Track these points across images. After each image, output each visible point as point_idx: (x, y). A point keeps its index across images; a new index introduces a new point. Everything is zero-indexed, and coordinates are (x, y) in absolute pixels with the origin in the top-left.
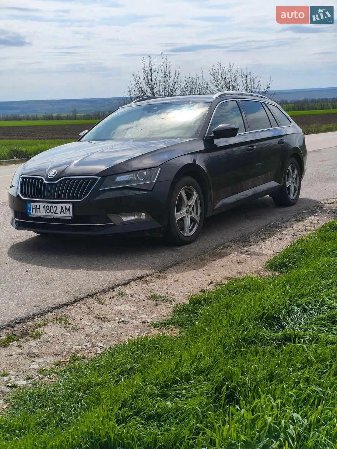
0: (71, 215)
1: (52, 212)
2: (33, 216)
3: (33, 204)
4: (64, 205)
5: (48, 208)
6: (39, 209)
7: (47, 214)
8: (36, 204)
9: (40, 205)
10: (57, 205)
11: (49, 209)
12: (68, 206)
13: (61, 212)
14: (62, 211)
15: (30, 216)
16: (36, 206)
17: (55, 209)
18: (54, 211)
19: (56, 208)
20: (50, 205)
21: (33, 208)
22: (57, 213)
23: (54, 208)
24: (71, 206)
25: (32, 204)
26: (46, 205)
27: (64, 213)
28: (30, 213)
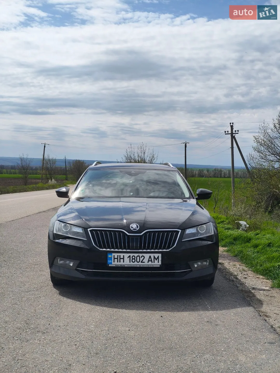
0: (160, 263)
1: (138, 261)
2: (115, 266)
3: (116, 255)
4: (152, 255)
5: (134, 257)
6: (123, 259)
7: (132, 263)
8: (119, 254)
9: (124, 256)
10: (144, 255)
11: (134, 259)
12: (156, 255)
13: (149, 261)
14: (150, 260)
15: (110, 265)
16: (119, 257)
17: (141, 259)
18: (141, 261)
19: (143, 257)
20: (136, 255)
21: (114, 258)
22: (144, 262)
23: (141, 257)
24: (160, 255)
25: (113, 254)
26: (132, 255)
27: (152, 262)
28: (111, 263)
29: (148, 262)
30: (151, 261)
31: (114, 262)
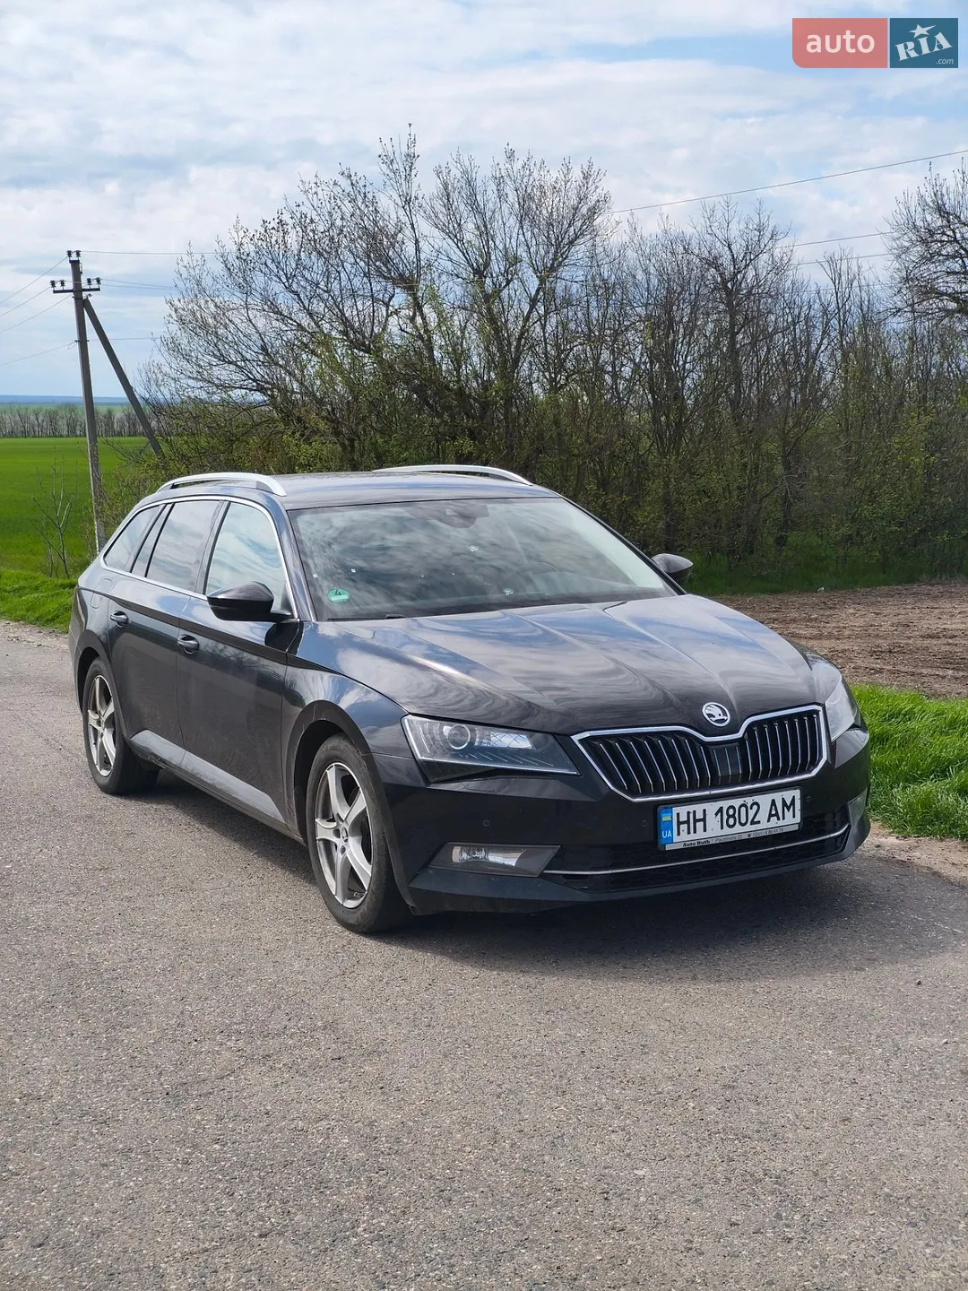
0: (798, 819)
1: (743, 821)
2: (681, 846)
3: (683, 811)
4: (778, 796)
5: (731, 812)
6: (704, 820)
7: (727, 831)
8: (691, 808)
9: (704, 811)
10: (757, 798)
11: (733, 816)
12: (788, 795)
13: (771, 815)
14: (773, 812)
15: (668, 847)
16: (691, 815)
17: (751, 813)
18: (750, 821)
19: (755, 807)
20: (737, 802)
21: (679, 823)
22: (759, 822)
23: (751, 808)
24: (797, 793)
25: (676, 810)
26: (725, 804)
27: (779, 819)
28: (671, 840)
29: (769, 821)
30: (777, 815)
31: (679, 834)
